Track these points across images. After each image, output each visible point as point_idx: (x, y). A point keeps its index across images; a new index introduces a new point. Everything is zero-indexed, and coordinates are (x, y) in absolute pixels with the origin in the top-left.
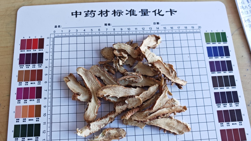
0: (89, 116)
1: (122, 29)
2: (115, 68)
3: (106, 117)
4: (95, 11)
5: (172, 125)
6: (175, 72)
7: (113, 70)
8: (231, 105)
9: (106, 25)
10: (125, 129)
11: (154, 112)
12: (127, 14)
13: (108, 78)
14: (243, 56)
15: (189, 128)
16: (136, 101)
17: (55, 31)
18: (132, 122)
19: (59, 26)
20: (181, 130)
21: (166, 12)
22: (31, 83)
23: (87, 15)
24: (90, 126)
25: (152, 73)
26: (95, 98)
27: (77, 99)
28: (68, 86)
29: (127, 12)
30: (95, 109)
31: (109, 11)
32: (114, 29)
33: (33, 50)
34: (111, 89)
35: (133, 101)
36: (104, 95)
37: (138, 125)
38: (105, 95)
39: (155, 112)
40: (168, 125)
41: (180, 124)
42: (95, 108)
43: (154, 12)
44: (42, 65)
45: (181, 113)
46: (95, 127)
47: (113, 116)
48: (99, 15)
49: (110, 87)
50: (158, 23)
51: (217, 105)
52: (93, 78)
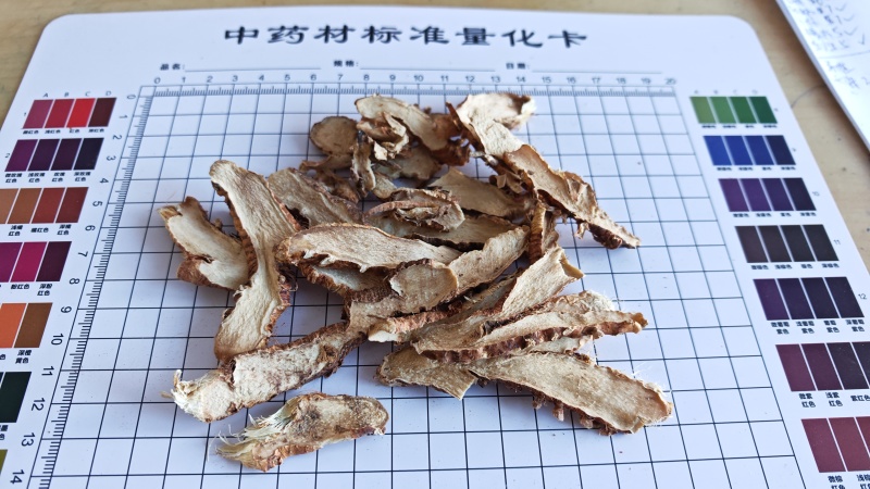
0: (236, 337)
1: (393, 77)
2: (358, 177)
3: (307, 340)
4: (305, 29)
5: (588, 387)
6: (589, 187)
7: (352, 189)
8: (832, 326)
9: (338, 63)
10: (386, 404)
11: (506, 323)
12: (413, 38)
13: (327, 209)
14: (844, 169)
15: (666, 403)
16: (434, 282)
17: (157, 80)
18: (414, 368)
19: (176, 66)
20: (629, 408)
21: (551, 37)
22: (34, 230)
23: (275, 37)
24: (234, 368)
25: (502, 205)
26: (268, 276)
27: (198, 272)
28: (171, 229)
29: (415, 33)
30: (264, 313)
31: (352, 30)
32: (366, 77)
33: (68, 129)
34: (334, 237)
35: (422, 285)
36: (304, 254)
37: (442, 381)
38: (309, 254)
39: (513, 320)
40: (570, 384)
41: (623, 385)
42: (265, 310)
43: (508, 38)
44: (89, 174)
45: (620, 337)
46: (253, 378)
47: (336, 343)
48: (317, 37)
49: (331, 229)
50: (521, 66)
51: (774, 325)
52: (267, 202)
